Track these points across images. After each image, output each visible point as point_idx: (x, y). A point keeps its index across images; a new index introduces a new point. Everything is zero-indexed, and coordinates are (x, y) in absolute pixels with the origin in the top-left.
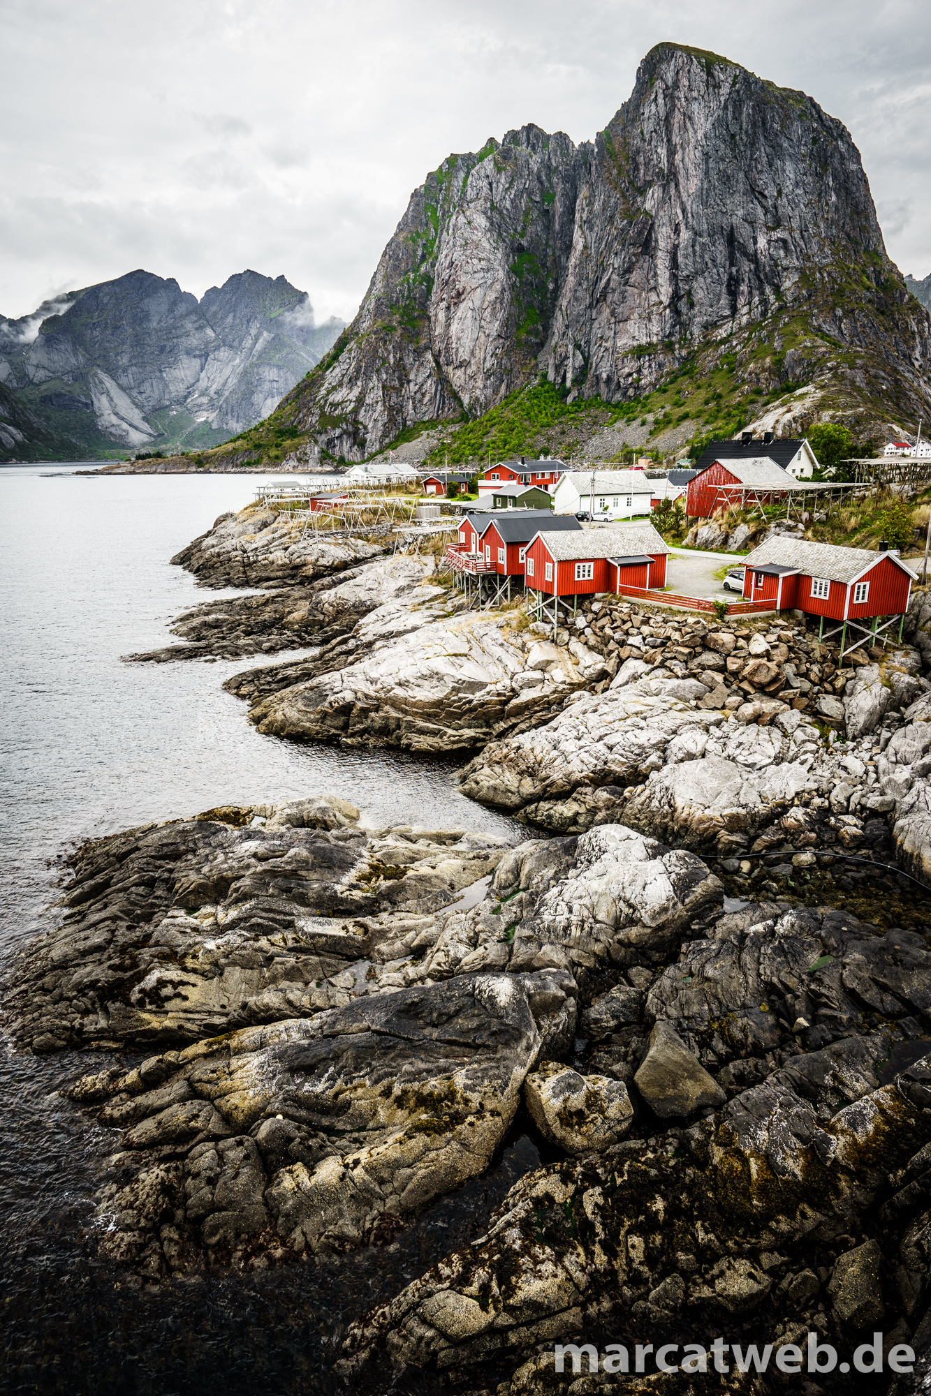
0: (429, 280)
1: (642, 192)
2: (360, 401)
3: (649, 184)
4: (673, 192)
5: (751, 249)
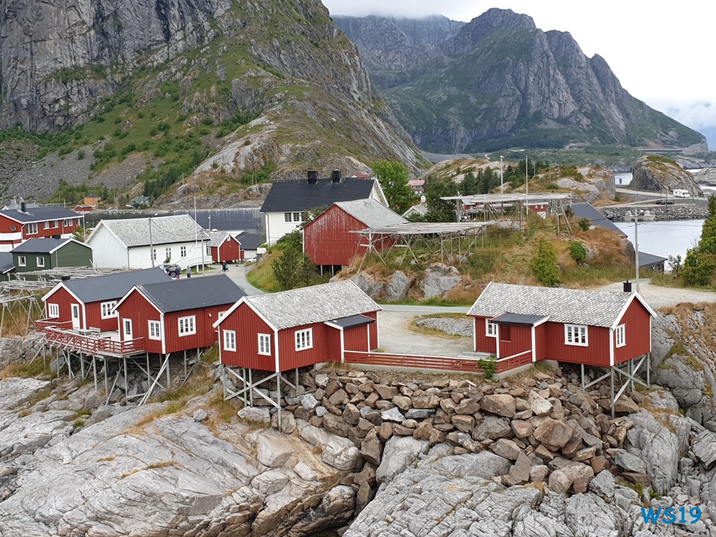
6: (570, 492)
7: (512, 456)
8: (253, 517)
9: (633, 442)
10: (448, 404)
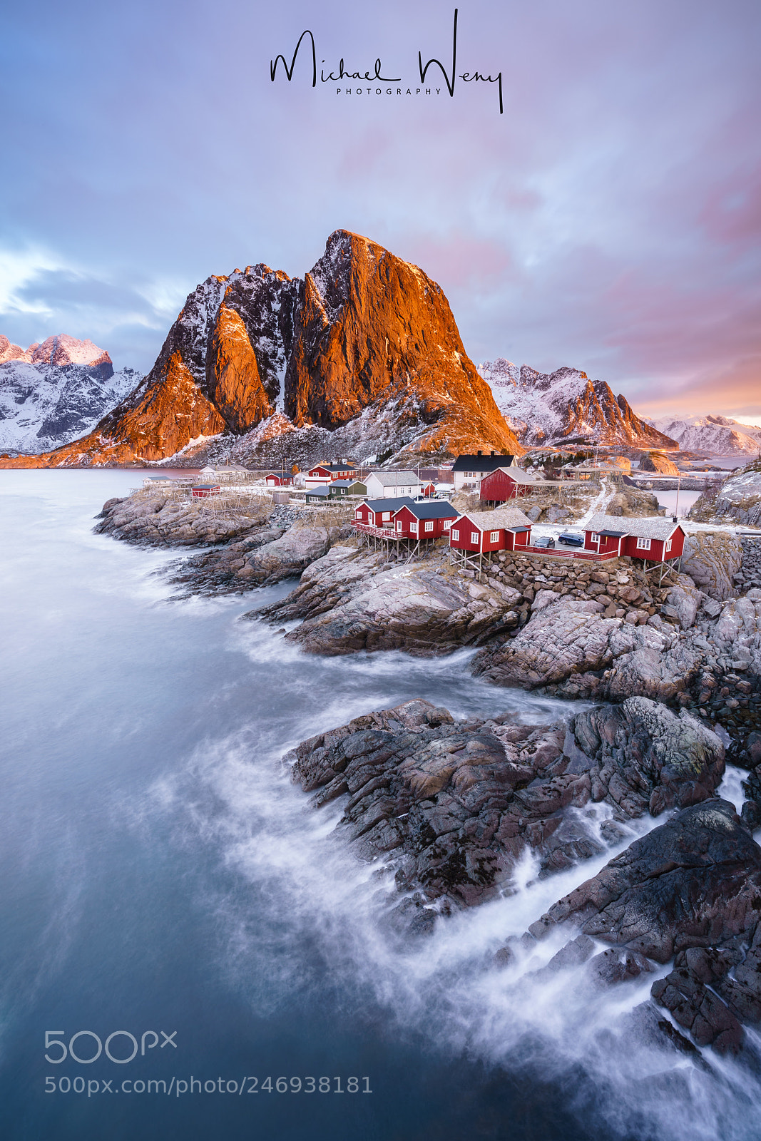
6: (637, 624)
7: (606, 603)
8: (469, 621)
9: (670, 601)
10: (572, 575)
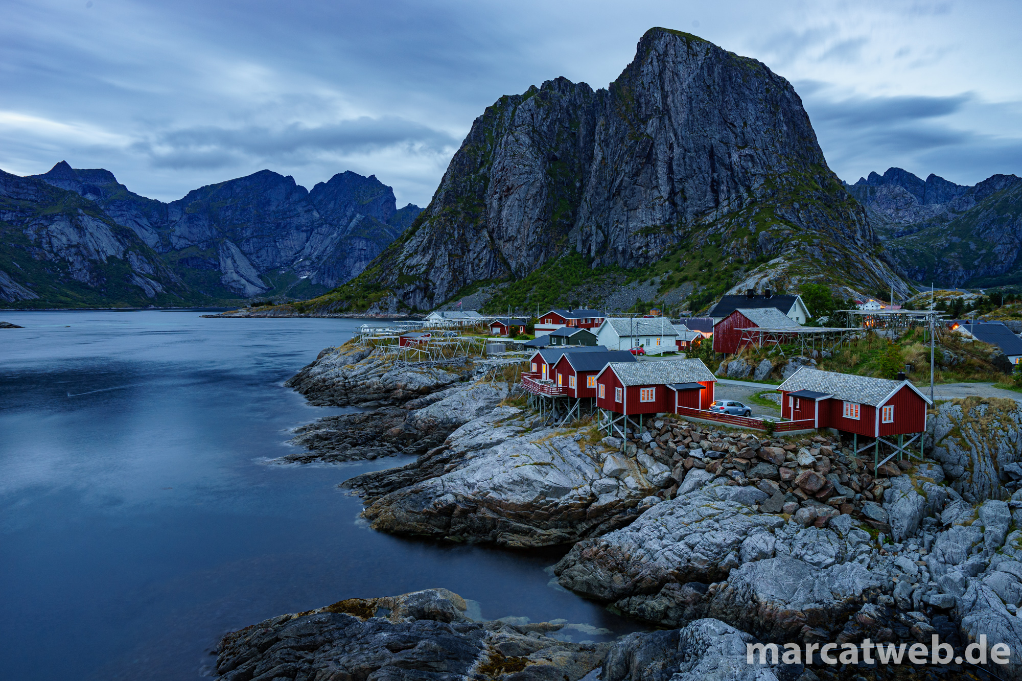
0: (486, 178)
1: (644, 121)
2: (431, 265)
3: (649, 117)
4: (667, 122)
5: (727, 161)
7: (771, 492)
8: (588, 503)
9: (884, 498)
10: (734, 449)
